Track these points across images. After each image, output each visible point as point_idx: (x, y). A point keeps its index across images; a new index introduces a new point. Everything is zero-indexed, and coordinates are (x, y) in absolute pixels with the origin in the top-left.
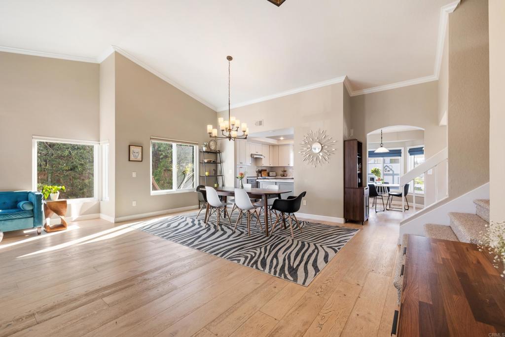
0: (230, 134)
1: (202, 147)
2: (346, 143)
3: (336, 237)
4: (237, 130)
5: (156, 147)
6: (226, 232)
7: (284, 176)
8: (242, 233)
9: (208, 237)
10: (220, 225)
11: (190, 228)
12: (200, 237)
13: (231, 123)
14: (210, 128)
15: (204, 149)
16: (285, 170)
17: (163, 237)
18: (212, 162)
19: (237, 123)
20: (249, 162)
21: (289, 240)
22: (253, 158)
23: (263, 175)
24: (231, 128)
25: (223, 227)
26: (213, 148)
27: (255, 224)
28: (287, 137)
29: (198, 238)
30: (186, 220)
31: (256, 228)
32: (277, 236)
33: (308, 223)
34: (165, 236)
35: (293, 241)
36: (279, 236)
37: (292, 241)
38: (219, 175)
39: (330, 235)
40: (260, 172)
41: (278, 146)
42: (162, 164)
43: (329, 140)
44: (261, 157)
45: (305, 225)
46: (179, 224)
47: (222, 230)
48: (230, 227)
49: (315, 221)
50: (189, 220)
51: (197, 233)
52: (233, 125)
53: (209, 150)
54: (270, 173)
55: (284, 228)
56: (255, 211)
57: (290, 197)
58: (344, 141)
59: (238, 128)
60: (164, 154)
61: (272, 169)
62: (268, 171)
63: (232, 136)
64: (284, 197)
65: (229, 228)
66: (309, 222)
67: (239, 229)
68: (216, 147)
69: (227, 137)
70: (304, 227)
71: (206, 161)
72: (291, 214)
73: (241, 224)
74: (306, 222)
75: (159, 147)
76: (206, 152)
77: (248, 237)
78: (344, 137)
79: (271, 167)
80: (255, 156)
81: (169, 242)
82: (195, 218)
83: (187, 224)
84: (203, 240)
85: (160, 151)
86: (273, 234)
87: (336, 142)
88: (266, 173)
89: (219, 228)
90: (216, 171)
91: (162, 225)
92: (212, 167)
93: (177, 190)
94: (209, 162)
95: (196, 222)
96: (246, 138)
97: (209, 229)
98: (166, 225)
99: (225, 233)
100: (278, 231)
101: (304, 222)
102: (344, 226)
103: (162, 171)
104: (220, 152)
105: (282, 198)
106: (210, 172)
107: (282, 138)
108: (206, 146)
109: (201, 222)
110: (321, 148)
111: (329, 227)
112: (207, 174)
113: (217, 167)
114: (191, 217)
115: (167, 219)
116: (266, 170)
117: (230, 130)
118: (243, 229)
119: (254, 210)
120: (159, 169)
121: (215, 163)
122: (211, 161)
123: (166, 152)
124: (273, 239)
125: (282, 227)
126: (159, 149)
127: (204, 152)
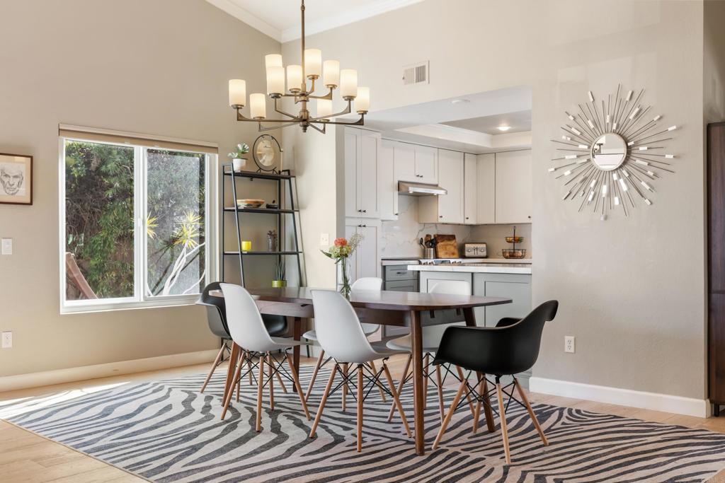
0: (305, 110)
1: (231, 159)
2: (716, 132)
3: (665, 463)
4: (329, 97)
5: (94, 164)
6: (286, 437)
7: (512, 256)
8: (339, 440)
9: (222, 451)
10: (273, 413)
11: (172, 420)
12: (195, 449)
13: (309, 72)
14: (237, 89)
15: (237, 165)
16: (517, 235)
17: (77, 447)
18: (263, 207)
19: (330, 71)
20: (390, 206)
21: (492, 470)
22: (407, 194)
23: (441, 254)
24: (308, 90)
25: (281, 419)
26: (266, 161)
27: (389, 414)
28: (520, 122)
29: (188, 454)
30: (167, 397)
31: (389, 427)
32: (456, 453)
33: (577, 416)
34: (85, 444)
35: (506, 473)
36: (464, 454)
37: (502, 471)
38: (288, 250)
39: (647, 455)
40: (431, 244)
41: (495, 153)
42: (111, 218)
43: (652, 124)
44: (435, 192)
45: (564, 420)
46: (142, 408)
47: (276, 428)
48: (305, 420)
49: (602, 406)
50: (178, 397)
51: (188, 438)
52: (314, 78)
53: (254, 170)
54: (466, 245)
55: (485, 428)
56: (385, 368)
57: (504, 321)
58: (709, 128)
59: (333, 87)
60: (117, 185)
61: (475, 232)
62: (459, 239)
63: (313, 115)
64: (486, 319)
65: (301, 425)
66: (582, 408)
67: (331, 427)
68: (277, 159)
69: (296, 120)
70: (558, 425)
71: (242, 204)
72: (506, 379)
73: (344, 413)
74: (570, 411)
75: (104, 162)
76: (242, 174)
77: (356, 453)
78: (708, 111)
79: (471, 226)
80: (412, 190)
81: (91, 463)
82: (197, 391)
83: (169, 408)
84: (203, 459)
85: (106, 175)
86: (443, 447)
87: (679, 128)
88: (451, 247)
89: (266, 421)
90: (277, 237)
91: (87, 409)
92: (266, 224)
93: (146, 299)
94: (253, 209)
95: (198, 404)
96: (361, 122)
97: (234, 427)
98: (99, 409)
99: (282, 437)
100: (465, 438)
101: (562, 409)
102: (706, 425)
103: (112, 239)
104: (289, 175)
105: (479, 323)
106: (256, 241)
107: (504, 128)
108: (243, 154)
109: (216, 403)
110: (624, 150)
111: (650, 428)
112: (246, 246)
113: (280, 224)
114: (186, 387)
115: (110, 391)
116: (452, 237)
117: (305, 95)
118: (346, 429)
119: (378, 363)
120: (103, 234)
121: (276, 211)
122: (259, 204)
123: (124, 180)
124: (439, 463)
125: (479, 424)
126: (103, 169)
127: (236, 174)
